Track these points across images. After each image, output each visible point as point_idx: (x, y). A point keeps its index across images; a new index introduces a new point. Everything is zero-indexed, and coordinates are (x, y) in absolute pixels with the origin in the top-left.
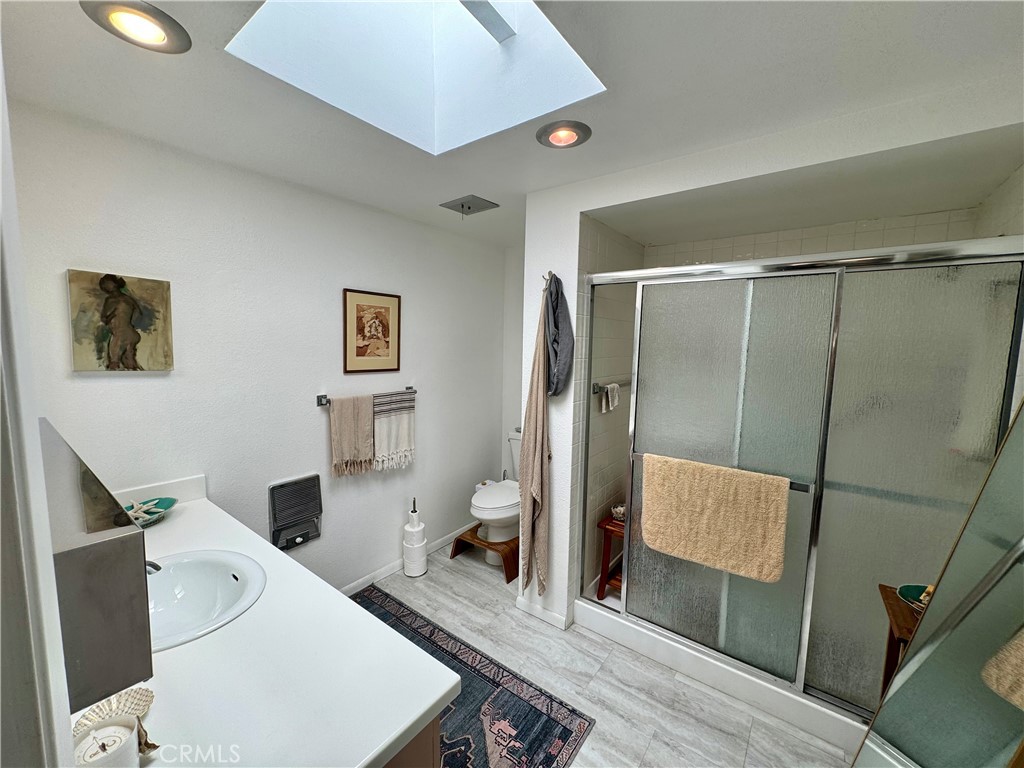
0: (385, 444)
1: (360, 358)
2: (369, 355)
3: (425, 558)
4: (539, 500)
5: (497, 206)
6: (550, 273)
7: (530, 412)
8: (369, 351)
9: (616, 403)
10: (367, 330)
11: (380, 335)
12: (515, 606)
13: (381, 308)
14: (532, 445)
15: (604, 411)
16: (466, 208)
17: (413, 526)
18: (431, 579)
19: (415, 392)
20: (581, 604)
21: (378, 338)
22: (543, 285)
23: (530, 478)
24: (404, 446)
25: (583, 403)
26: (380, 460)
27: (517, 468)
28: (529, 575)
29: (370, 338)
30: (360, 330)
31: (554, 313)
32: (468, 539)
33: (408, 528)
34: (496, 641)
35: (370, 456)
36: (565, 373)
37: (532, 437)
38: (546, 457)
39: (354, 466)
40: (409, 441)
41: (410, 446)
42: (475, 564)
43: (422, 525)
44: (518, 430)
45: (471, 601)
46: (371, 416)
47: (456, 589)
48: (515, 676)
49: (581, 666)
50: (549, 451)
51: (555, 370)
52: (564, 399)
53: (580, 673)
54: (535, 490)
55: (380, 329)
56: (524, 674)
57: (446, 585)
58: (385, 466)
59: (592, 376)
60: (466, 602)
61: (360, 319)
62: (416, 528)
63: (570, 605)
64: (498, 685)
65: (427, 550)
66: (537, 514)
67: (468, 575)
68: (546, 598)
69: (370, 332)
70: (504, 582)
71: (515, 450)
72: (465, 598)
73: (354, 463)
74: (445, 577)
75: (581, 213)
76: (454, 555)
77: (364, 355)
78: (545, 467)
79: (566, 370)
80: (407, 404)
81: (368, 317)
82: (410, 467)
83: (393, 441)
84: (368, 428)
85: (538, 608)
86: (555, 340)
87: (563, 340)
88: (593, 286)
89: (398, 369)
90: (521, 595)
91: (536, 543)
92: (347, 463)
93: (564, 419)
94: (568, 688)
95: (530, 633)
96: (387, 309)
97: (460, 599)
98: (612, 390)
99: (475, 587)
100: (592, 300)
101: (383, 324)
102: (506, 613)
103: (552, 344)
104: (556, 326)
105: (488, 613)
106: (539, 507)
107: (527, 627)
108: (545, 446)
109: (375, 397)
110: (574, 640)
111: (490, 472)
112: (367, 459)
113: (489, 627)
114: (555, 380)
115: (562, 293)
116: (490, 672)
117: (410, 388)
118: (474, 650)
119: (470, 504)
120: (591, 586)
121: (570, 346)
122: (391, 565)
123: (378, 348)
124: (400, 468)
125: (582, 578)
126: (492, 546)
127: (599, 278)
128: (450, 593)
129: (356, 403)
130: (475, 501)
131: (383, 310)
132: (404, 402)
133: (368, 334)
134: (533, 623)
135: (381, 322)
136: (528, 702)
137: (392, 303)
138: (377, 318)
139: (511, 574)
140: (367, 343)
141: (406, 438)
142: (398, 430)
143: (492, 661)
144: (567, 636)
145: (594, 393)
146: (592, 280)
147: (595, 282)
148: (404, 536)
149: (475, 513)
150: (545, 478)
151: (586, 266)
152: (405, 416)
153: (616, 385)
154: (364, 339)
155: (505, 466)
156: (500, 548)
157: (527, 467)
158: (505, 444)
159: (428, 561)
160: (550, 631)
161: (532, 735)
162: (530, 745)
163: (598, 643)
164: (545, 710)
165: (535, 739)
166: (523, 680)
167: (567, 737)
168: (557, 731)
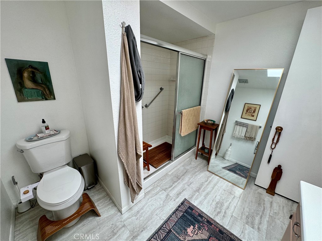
12: (121, 215)
34: (143, 229)
48: (166, 222)
49: (163, 197)
64: (170, 231)
70: (99, 217)
94: (173, 203)
105: (121, 231)
110: (150, 195)
116: (162, 235)
136: (179, 219)
144: (148, 197)
161: (192, 220)
162: (196, 221)
163: (153, 188)
164: (183, 213)
165: (194, 219)
166: (169, 219)
167: (191, 208)
168: (190, 210)
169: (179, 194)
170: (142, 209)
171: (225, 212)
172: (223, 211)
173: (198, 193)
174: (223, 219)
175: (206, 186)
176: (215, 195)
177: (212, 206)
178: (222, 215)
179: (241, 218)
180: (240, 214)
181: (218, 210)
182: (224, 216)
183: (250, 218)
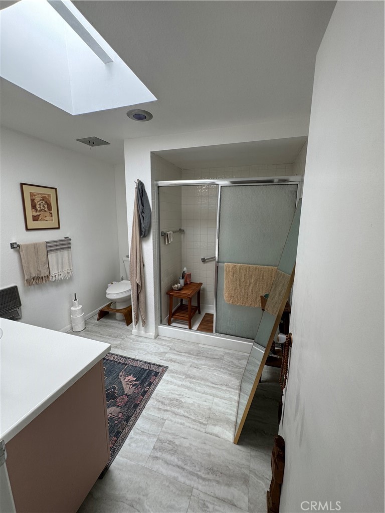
0: (55, 267)
1: (35, 222)
2: (41, 220)
3: (84, 322)
4: (140, 285)
5: (109, 144)
6: (138, 180)
7: (133, 246)
8: (40, 218)
9: (172, 240)
10: (38, 206)
11: (46, 209)
12: (132, 334)
13: (45, 194)
14: (135, 261)
15: (167, 244)
16: (91, 143)
17: (75, 307)
18: (88, 331)
19: (70, 240)
20: (161, 327)
21: (45, 211)
22: (135, 186)
23: (135, 275)
24: (66, 268)
25: (157, 240)
26: (54, 276)
27: (128, 274)
28: (137, 319)
29: (40, 211)
30: (34, 206)
31: (141, 199)
32: (106, 310)
33: (72, 308)
34: (124, 349)
35: (47, 273)
36: (148, 227)
37: (135, 257)
38: (142, 266)
39: (38, 280)
40: (70, 265)
41: (70, 267)
42: (110, 321)
43: (81, 306)
44: (128, 257)
45: (110, 336)
46: (45, 253)
47: (102, 333)
48: (134, 360)
49: (162, 350)
50: (143, 262)
51: (143, 226)
52: (148, 239)
53: (162, 353)
54: (138, 281)
55: (46, 206)
56: (137, 358)
57: (96, 332)
58: (57, 278)
59: (161, 228)
60: (108, 337)
61: (32, 200)
62: (77, 308)
63: (156, 328)
64: (126, 364)
65: (84, 319)
66: (139, 291)
67: (107, 326)
68: (146, 327)
69: (40, 207)
70: (126, 326)
71: (126, 266)
72: (107, 335)
73: (38, 278)
74: (95, 329)
75: (151, 152)
76: (99, 319)
77: (37, 221)
78: (142, 270)
79: (149, 225)
80: (66, 246)
81: (37, 199)
82: (71, 279)
83: (60, 266)
84: (45, 259)
85: (142, 333)
86: (142, 212)
87: (146, 211)
88: (159, 187)
89: (59, 228)
90: (134, 329)
91: (140, 304)
92: (34, 278)
93: (149, 247)
94: (157, 359)
95: (140, 343)
96: (49, 195)
97: (104, 336)
98: (170, 234)
99: (112, 330)
100: (158, 193)
101: (48, 205)
102: (128, 338)
103: (141, 214)
104: (143, 205)
105: (119, 339)
106: (140, 288)
107: (138, 341)
108: (141, 260)
109: (47, 243)
110: (159, 342)
111: (114, 278)
112: (46, 275)
113: (120, 344)
114: (144, 230)
115: (144, 190)
116: (121, 361)
117: (67, 238)
118: (114, 354)
119: (105, 293)
120: (165, 320)
121: (150, 214)
122: (65, 328)
123: (46, 217)
124: (66, 279)
125: (161, 316)
126: (118, 311)
127: (162, 183)
128: (99, 335)
129: (35, 247)
130: (108, 291)
131: (47, 196)
132: (64, 245)
133: (39, 209)
134: (140, 339)
135: (46, 202)
136: (140, 367)
137: (52, 192)
138: (43, 200)
139: (129, 321)
140: (39, 214)
141: (68, 263)
142: (62, 260)
143: (122, 357)
144: (156, 341)
145: (162, 236)
146: (158, 184)
147: (160, 185)
148: (71, 312)
149: (108, 296)
150: (142, 275)
151: (155, 177)
152: (65, 252)
153: (171, 232)
154: (36, 212)
155: (122, 274)
156: (122, 311)
157: (133, 270)
158: (121, 264)
159: (85, 323)
160: (148, 340)
161: (143, 378)
162: (142, 381)
163: (169, 341)
164: (147, 368)
165: (144, 379)
166: (138, 360)
167: (157, 375)
168: (153, 374)
169: (171, 361)
170: (141, 342)
171: (167, 410)
172: (168, 408)
173: (184, 377)
174: (155, 408)
175: (202, 385)
176: (193, 397)
177: (170, 394)
178: (161, 407)
179: (165, 433)
180: (172, 432)
181: (167, 402)
182: (159, 409)
183: (171, 446)
